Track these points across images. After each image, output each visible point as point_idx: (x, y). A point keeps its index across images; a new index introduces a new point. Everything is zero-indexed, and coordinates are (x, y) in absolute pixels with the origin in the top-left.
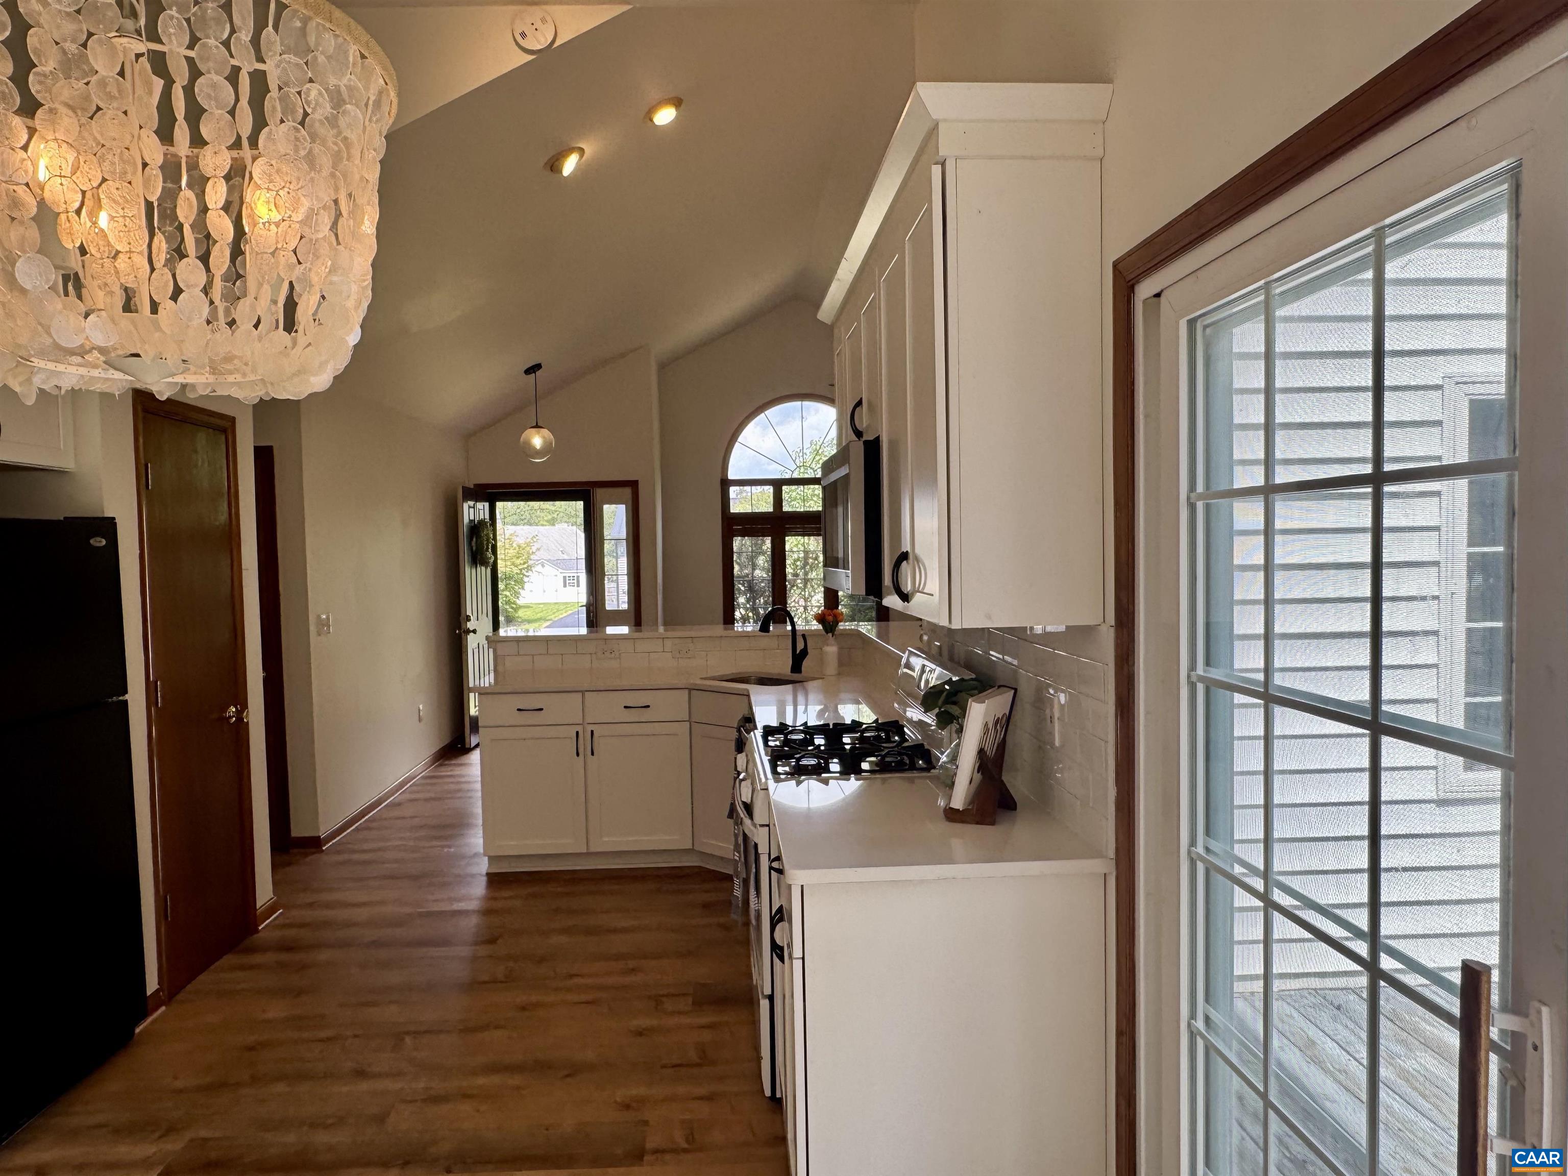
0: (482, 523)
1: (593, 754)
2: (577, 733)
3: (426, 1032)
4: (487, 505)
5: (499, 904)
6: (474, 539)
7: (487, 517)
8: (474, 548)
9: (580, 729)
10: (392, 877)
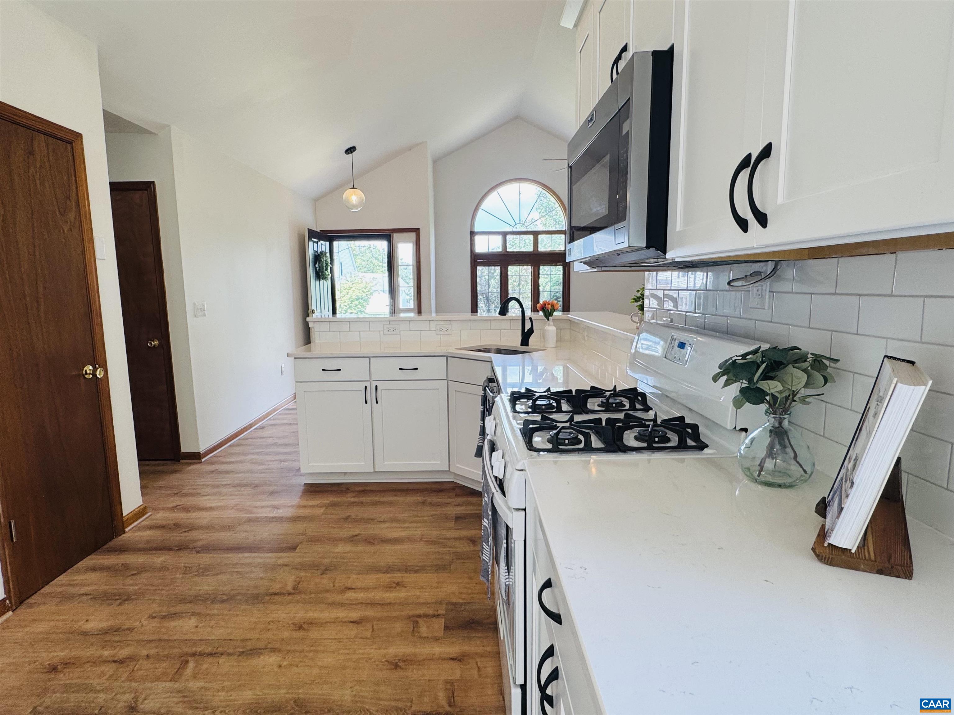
0: (323, 254)
1: (377, 402)
2: (366, 387)
6: (318, 263)
7: (328, 251)
8: (318, 269)
9: (368, 384)
10: (239, 485)
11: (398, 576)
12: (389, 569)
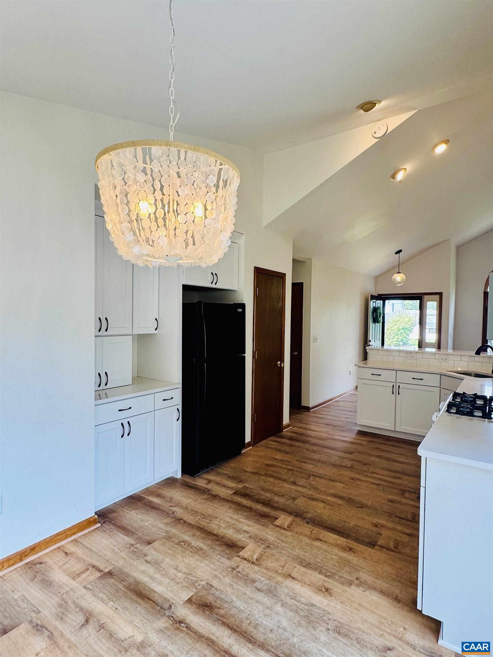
0: (378, 308)
1: (399, 394)
2: (393, 385)
3: (318, 477)
4: (382, 302)
5: (359, 441)
6: (375, 314)
7: (381, 306)
8: (375, 317)
10: (327, 424)
11: (399, 475)
12: (395, 471)
